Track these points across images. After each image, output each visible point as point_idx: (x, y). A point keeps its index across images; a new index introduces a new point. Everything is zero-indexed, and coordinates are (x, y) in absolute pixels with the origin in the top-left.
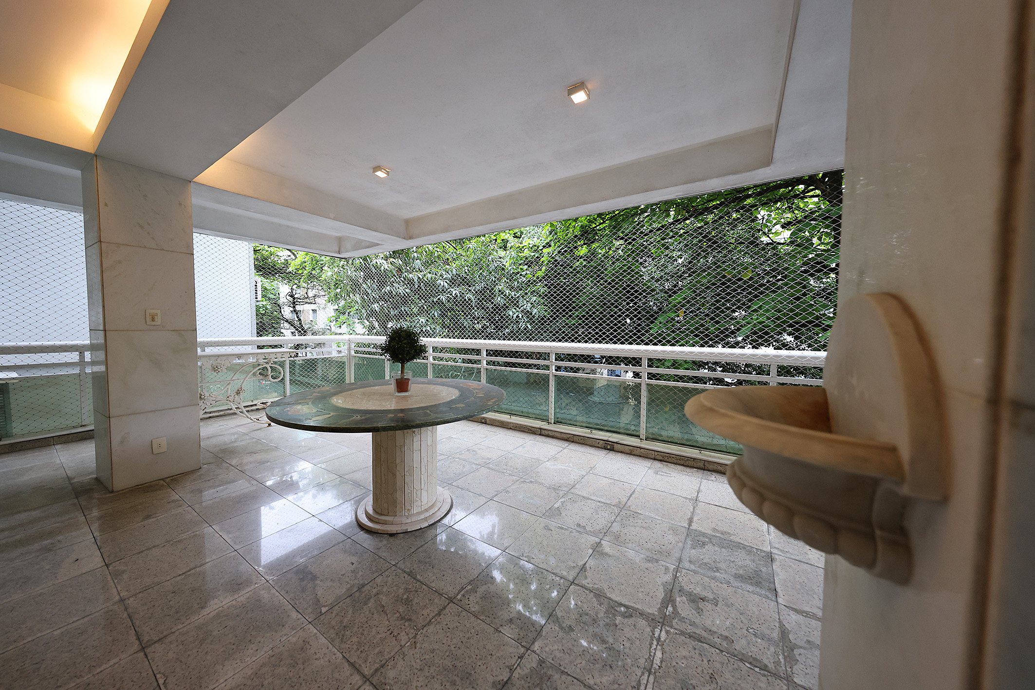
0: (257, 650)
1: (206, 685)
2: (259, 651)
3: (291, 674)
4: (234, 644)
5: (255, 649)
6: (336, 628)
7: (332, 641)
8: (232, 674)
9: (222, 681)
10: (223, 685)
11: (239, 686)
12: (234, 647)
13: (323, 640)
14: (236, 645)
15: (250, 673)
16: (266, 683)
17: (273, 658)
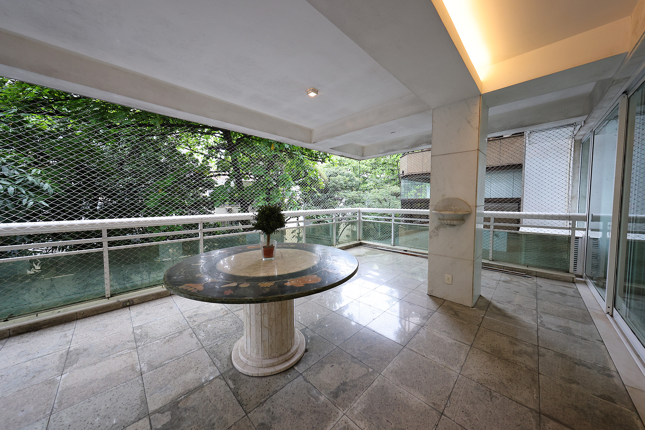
0: (400, 393)
1: (424, 408)
2: (400, 392)
3: (409, 372)
4: (399, 408)
5: (399, 394)
6: (382, 362)
7: (389, 362)
8: (415, 398)
9: (420, 401)
10: (421, 399)
11: (420, 391)
12: (400, 407)
13: (390, 365)
14: (398, 406)
15: (413, 390)
16: (415, 381)
17: (403, 383)
